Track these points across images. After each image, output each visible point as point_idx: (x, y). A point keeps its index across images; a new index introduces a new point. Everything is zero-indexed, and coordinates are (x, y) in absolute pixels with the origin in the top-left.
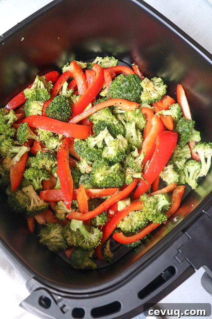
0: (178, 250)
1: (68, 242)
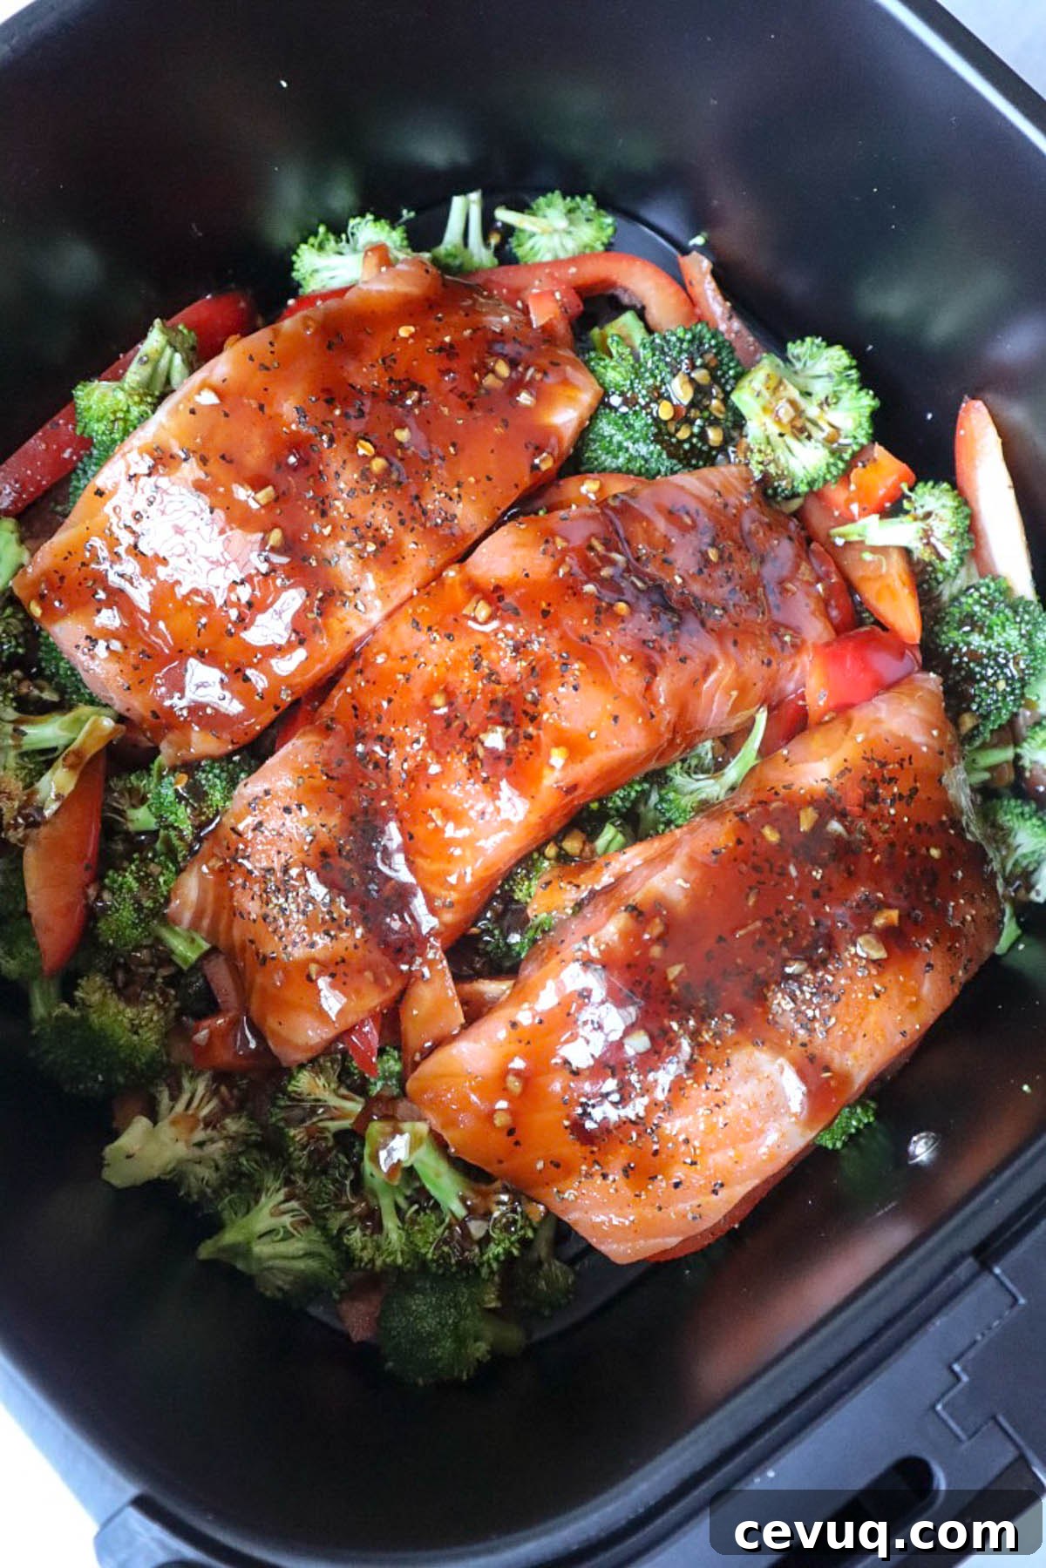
1: (357, 1252)
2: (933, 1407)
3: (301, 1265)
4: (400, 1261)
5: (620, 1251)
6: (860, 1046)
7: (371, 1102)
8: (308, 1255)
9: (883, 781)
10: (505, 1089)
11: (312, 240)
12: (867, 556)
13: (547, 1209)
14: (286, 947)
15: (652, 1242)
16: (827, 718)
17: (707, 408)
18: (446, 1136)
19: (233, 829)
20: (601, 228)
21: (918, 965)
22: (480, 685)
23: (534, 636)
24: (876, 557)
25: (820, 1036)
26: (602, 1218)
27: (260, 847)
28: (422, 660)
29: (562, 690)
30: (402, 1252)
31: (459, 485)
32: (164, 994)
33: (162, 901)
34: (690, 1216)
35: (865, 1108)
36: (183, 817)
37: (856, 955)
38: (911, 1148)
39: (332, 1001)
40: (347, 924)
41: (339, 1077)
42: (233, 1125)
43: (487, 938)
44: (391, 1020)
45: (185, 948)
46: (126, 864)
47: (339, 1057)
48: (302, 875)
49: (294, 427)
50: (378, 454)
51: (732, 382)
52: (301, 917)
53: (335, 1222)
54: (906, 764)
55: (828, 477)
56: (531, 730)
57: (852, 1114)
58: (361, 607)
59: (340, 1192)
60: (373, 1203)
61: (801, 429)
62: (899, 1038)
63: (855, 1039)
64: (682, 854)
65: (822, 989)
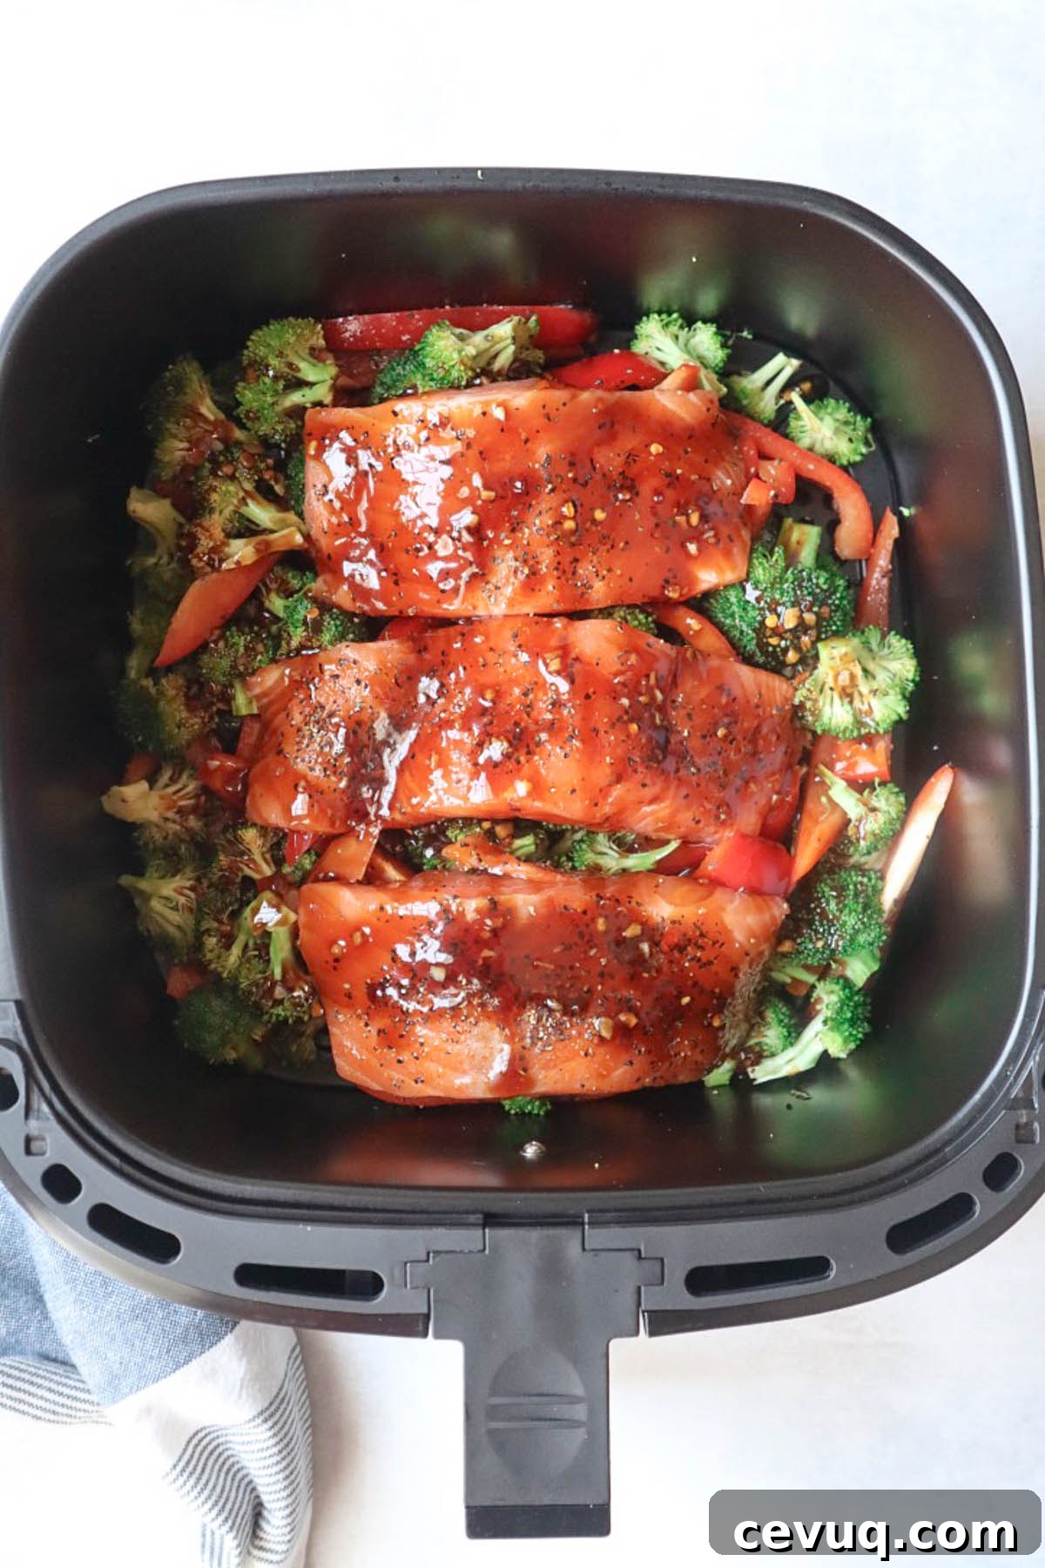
0: (428, 1253)
1: (206, 951)
2: (406, 1264)
3: (172, 930)
4: (225, 975)
5: (345, 1069)
6: (553, 1073)
7: (278, 874)
8: (179, 927)
9: (696, 944)
10: (351, 936)
11: (664, 316)
12: (824, 799)
13: (324, 1014)
14: (296, 758)
15: (364, 1078)
16: (701, 881)
17: (799, 638)
18: (302, 933)
19: (320, 665)
20: (855, 451)
21: (626, 1057)
22: (518, 707)
23: (570, 705)
24: (828, 806)
25: (537, 1050)
26: (349, 1044)
27: (327, 689)
28: (501, 661)
29: (558, 750)
30: (230, 972)
31: (609, 570)
32: (211, 718)
33: (250, 671)
34: (394, 1082)
35: (543, 1104)
36: (298, 635)
37: (593, 1024)
38: (527, 1146)
39: (300, 805)
40: (340, 773)
41: (272, 846)
42: (193, 822)
43: (413, 842)
44: (323, 845)
45: (242, 703)
46: (247, 630)
47: (281, 834)
48: (338, 726)
49: (537, 466)
50: (574, 518)
51: (830, 633)
52: (318, 749)
53: (205, 925)
54: (717, 945)
55: (841, 735)
56: (522, 759)
57: (531, 1102)
58: (492, 599)
59: (222, 911)
60: (236, 931)
61: (847, 694)
62: (578, 1086)
63: (555, 1066)
64: (549, 893)
65: (559, 1027)
